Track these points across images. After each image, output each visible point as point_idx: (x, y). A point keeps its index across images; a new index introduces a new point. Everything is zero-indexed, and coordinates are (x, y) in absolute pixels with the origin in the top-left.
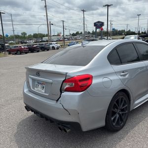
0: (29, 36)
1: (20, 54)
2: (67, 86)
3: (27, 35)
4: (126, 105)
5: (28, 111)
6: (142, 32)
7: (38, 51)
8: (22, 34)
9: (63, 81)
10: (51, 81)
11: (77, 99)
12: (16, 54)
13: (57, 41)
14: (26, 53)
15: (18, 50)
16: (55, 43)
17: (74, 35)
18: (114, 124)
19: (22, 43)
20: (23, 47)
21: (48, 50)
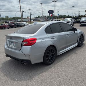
0: (10, 18)
1: (5, 29)
2: (25, 44)
3: (9, 18)
4: (54, 53)
5: (7, 57)
6: (76, 17)
7: (15, 27)
8: (6, 17)
9: (23, 41)
10: (17, 41)
11: (29, 50)
12: (2, 29)
13: (27, 21)
14: (8, 28)
15: (3, 27)
16: (25, 22)
17: (37, 18)
18: (48, 61)
19: (6, 23)
20: (6, 25)
21: (21, 27)
